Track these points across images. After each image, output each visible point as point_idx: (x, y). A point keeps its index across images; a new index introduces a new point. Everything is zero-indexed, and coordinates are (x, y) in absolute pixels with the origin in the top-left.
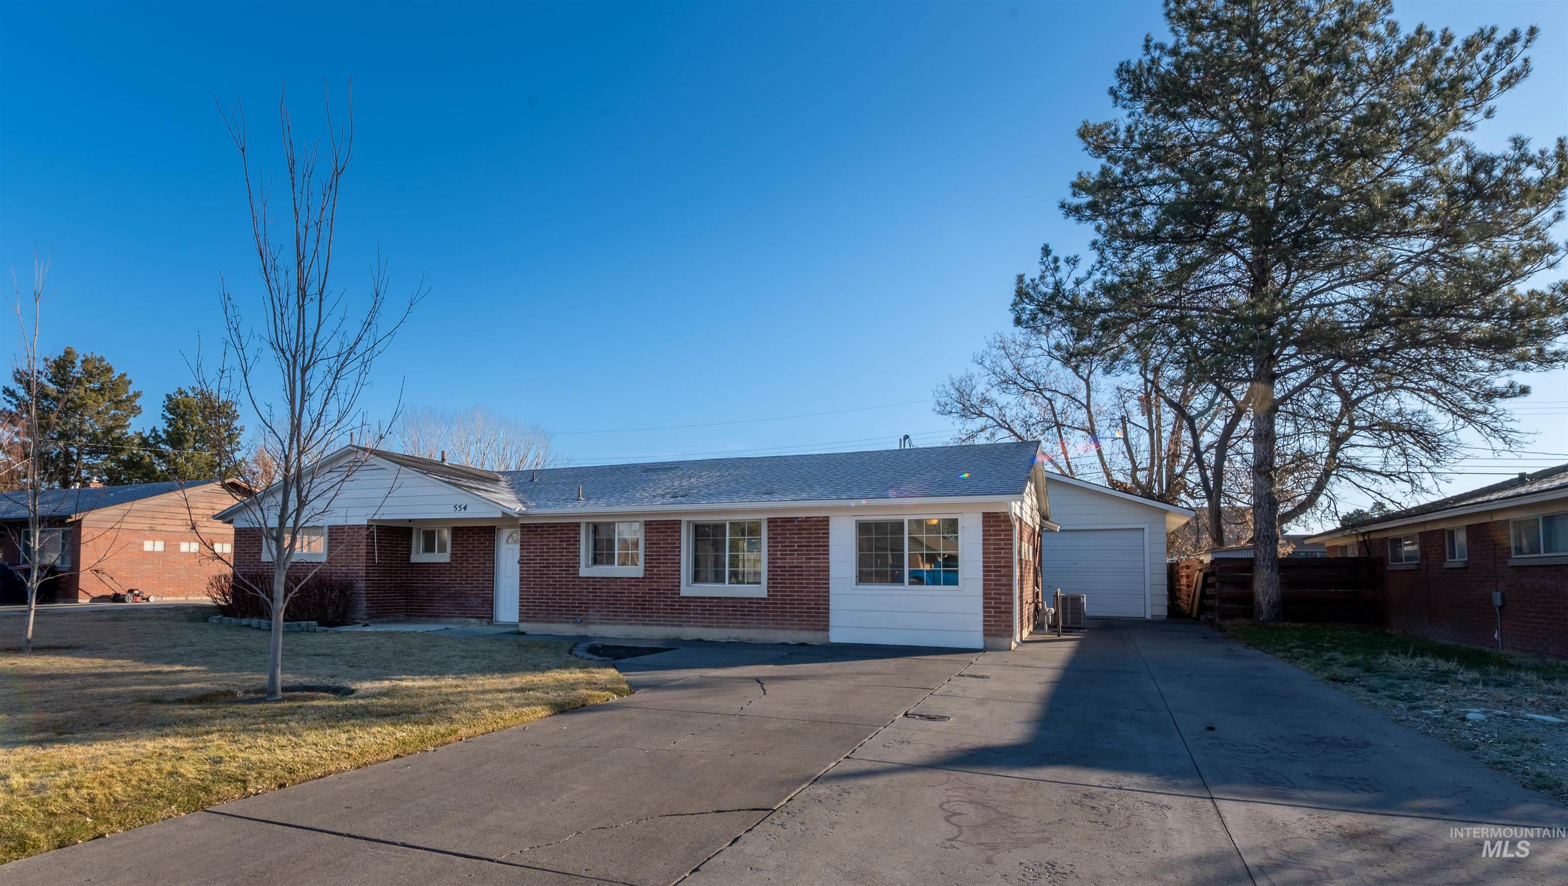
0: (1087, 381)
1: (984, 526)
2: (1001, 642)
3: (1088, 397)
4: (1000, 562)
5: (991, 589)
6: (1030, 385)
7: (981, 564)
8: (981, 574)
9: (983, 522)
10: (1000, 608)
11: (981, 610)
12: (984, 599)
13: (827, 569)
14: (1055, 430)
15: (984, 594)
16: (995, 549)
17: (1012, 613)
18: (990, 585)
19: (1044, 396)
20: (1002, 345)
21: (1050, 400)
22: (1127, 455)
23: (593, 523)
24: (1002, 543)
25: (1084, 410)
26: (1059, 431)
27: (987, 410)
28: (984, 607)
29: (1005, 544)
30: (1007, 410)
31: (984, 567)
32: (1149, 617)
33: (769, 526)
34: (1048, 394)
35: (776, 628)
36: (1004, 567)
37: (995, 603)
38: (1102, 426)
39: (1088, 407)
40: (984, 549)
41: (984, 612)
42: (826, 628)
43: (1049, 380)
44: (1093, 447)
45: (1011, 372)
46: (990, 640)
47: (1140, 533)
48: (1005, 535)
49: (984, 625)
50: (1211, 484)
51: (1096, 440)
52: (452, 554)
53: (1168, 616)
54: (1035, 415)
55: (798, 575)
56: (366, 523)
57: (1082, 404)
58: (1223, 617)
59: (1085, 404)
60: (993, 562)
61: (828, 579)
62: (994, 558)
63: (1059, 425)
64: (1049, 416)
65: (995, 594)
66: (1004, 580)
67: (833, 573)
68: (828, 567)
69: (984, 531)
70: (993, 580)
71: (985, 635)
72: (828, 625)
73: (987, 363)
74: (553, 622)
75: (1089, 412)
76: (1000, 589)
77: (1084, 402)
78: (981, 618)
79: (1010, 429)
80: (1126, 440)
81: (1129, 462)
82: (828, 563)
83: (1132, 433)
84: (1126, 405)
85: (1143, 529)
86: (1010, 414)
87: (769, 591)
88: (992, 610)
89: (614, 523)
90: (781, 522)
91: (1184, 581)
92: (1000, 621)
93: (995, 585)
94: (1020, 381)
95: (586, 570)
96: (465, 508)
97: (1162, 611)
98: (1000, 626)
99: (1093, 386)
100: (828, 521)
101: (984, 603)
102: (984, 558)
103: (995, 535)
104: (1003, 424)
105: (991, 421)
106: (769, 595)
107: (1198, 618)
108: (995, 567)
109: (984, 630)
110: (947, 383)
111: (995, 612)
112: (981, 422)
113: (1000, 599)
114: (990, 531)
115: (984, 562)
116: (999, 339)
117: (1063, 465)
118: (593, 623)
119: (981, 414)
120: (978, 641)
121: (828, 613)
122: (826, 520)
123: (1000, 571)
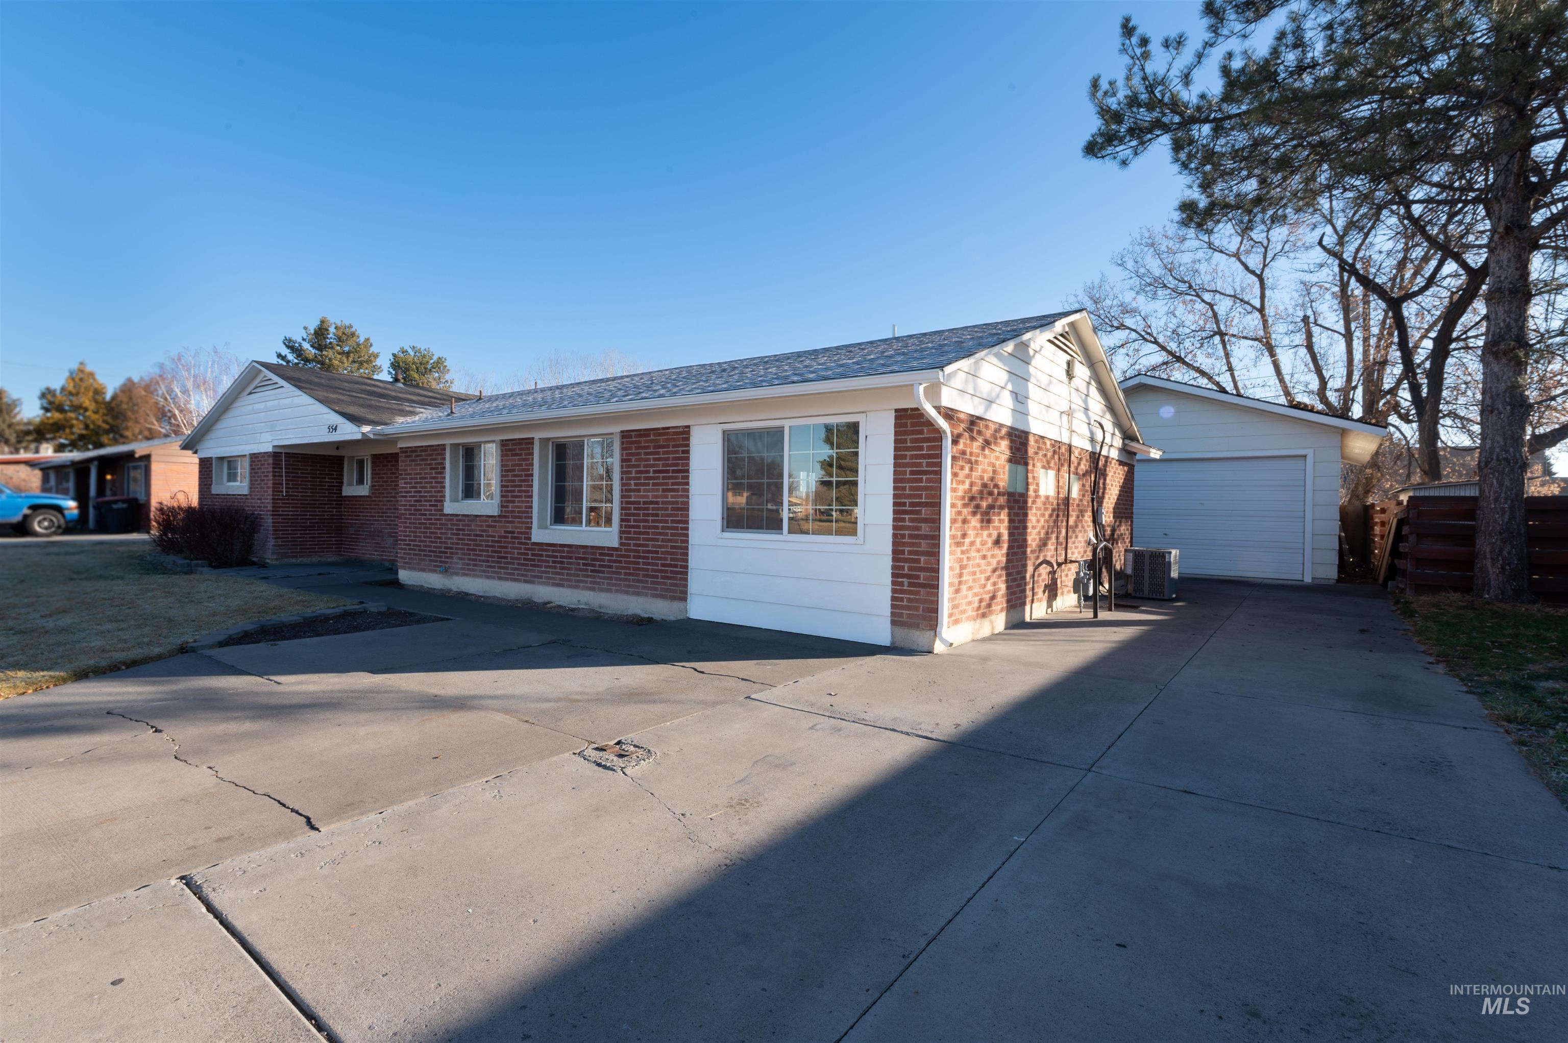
0: (1260, 278)
1: (896, 433)
2: (919, 637)
3: (1263, 297)
4: (920, 496)
5: (904, 544)
6: (1183, 287)
7: (890, 500)
8: (890, 516)
9: (896, 426)
10: (918, 577)
11: (888, 579)
12: (894, 560)
13: (685, 508)
14: (1217, 339)
15: (895, 552)
16: (912, 473)
17: (937, 587)
18: (903, 536)
19: (1203, 301)
20: (1150, 241)
21: (1211, 306)
22: (1311, 365)
23: (463, 445)
24: (924, 461)
25: (1257, 315)
26: (1223, 342)
27: (1129, 322)
28: (893, 575)
29: (928, 465)
30: (1153, 319)
31: (895, 504)
32: (1308, 579)
33: (622, 443)
34: (1207, 297)
35: (627, 593)
36: (926, 505)
37: (910, 569)
38: (1279, 332)
39: (1261, 310)
40: (895, 473)
41: (894, 583)
42: (682, 595)
43: (1203, 278)
44: (1267, 359)
45: (1157, 272)
46: (901, 632)
47: (1299, 464)
48: (929, 448)
49: (893, 606)
50: (1425, 392)
51: (1271, 349)
52: (372, 486)
53: (1339, 580)
54: (1187, 323)
55: (653, 515)
56: (270, 450)
57: (1254, 307)
58: (1419, 589)
59: (1258, 305)
60: (909, 496)
61: (687, 522)
62: (911, 488)
63: (1222, 334)
64: (1211, 326)
65: (910, 552)
66: (925, 529)
67: (695, 512)
68: (687, 503)
69: (896, 441)
70: (908, 528)
71: (894, 623)
72: (686, 592)
73: (1130, 264)
74: (423, 570)
75: (1263, 316)
76: (919, 545)
77: (1257, 303)
78: (888, 594)
79: (1156, 342)
80: (1310, 347)
81: (1315, 377)
82: (688, 497)
83: (1321, 340)
84: (1314, 304)
85: (1305, 456)
86: (1157, 325)
87: (621, 538)
88: (905, 580)
89: (479, 445)
90: (636, 436)
91: (1377, 529)
92: (917, 601)
93: (911, 536)
94: (1172, 283)
95: (450, 508)
96: (336, 429)
97: (1331, 572)
98: (917, 609)
99: (1268, 283)
100: (688, 433)
101: (894, 567)
102: (895, 488)
103: (913, 449)
104: (1148, 337)
105: (1134, 335)
106: (621, 544)
107: (1385, 584)
108: (912, 504)
109: (893, 614)
110: (1080, 293)
111: (910, 585)
112: (1121, 335)
113: (918, 561)
114: (905, 441)
115: (895, 496)
116: (1147, 234)
117: (1225, 380)
118: (456, 574)
119: (1121, 327)
120: (882, 634)
121: (686, 573)
122: (685, 432)
123: (919, 512)
